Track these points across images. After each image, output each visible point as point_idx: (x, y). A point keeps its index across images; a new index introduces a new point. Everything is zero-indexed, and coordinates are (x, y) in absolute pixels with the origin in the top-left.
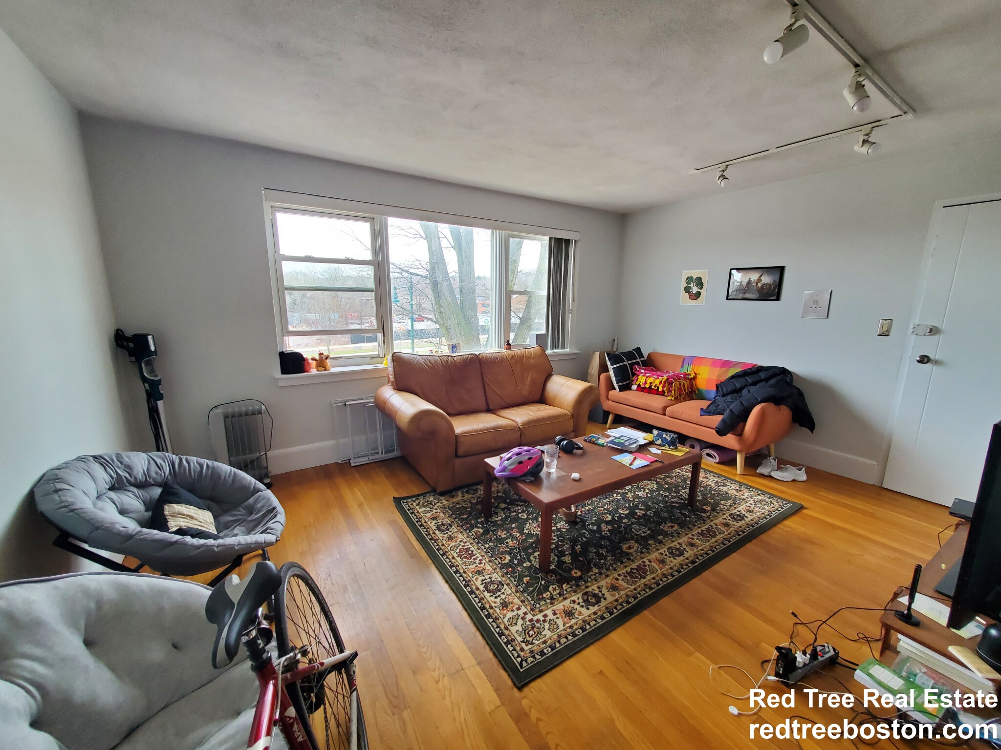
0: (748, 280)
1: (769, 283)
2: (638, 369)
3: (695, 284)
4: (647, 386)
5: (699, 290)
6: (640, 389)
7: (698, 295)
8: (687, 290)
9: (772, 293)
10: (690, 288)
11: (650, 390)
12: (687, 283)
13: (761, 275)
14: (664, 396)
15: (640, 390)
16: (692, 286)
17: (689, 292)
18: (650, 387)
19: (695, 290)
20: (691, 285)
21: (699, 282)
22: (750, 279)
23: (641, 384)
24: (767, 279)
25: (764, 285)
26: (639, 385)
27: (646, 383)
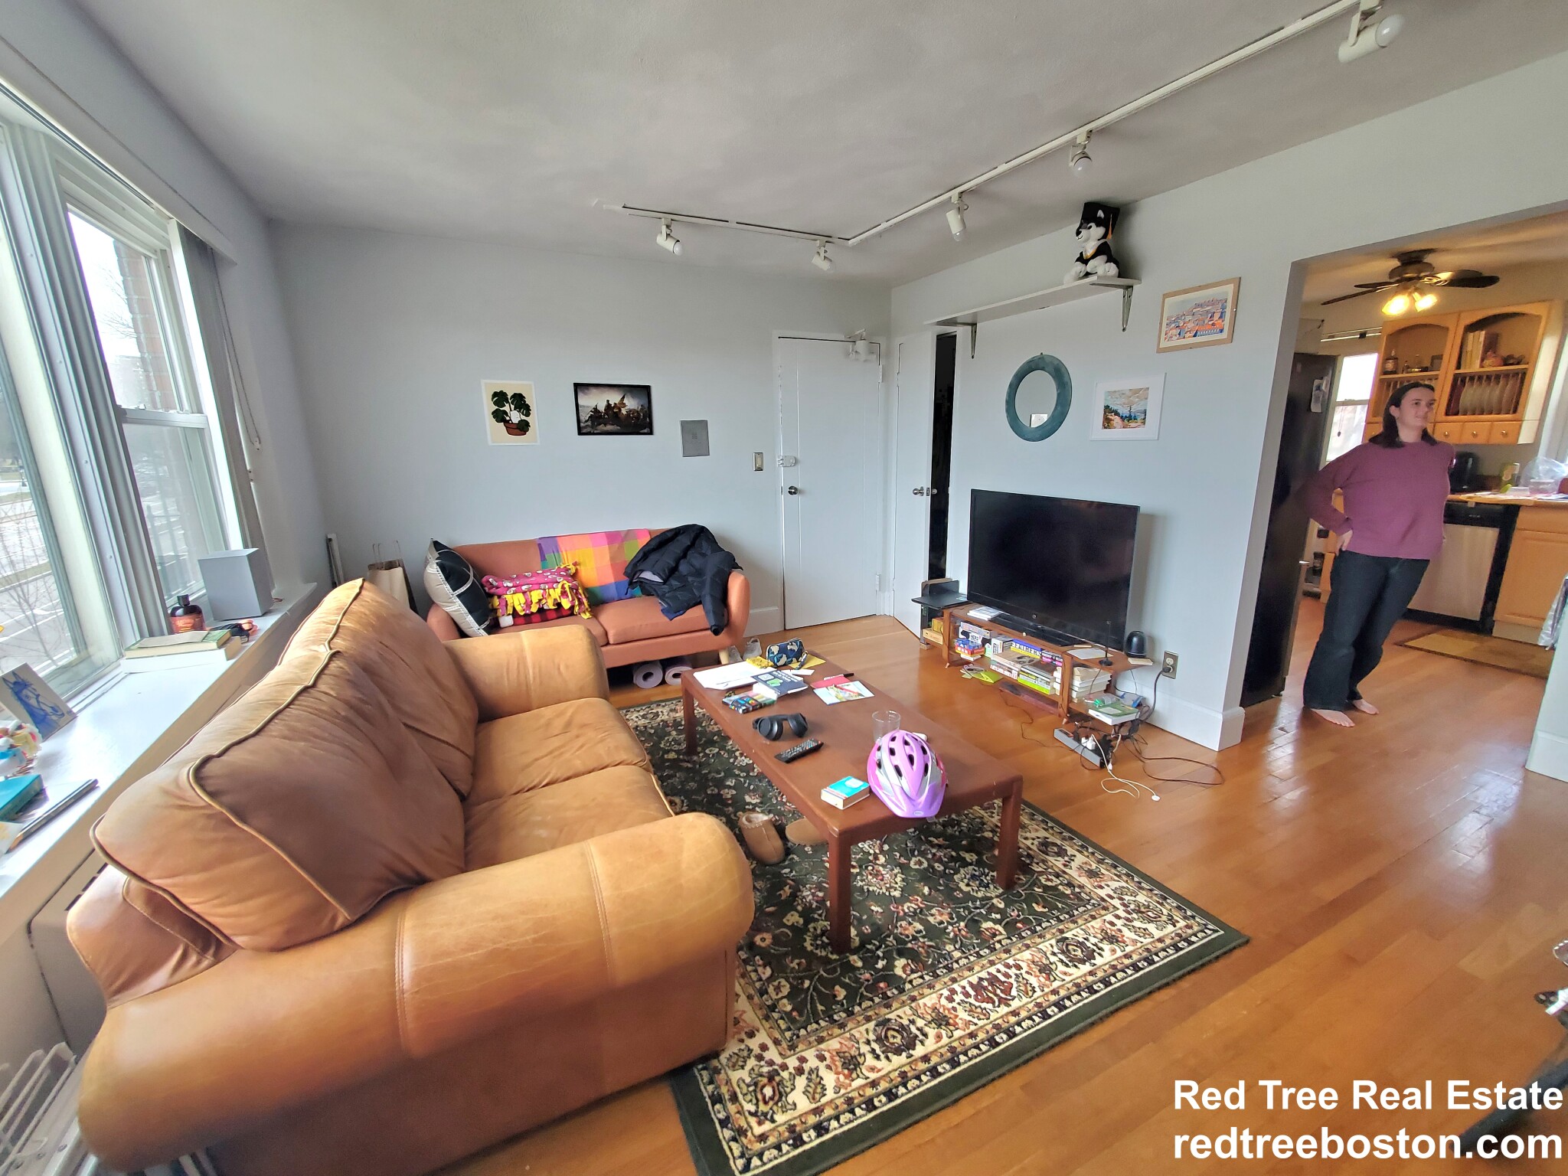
0: (606, 403)
1: (636, 408)
2: (495, 583)
3: (513, 407)
4: (534, 609)
5: (524, 418)
6: (524, 620)
7: (522, 428)
8: (500, 416)
9: (640, 424)
10: (505, 412)
11: (543, 616)
12: (495, 403)
13: (623, 398)
14: (574, 615)
15: (521, 620)
16: (508, 410)
17: (506, 422)
18: (541, 610)
19: (515, 417)
20: (506, 408)
21: (520, 402)
22: (608, 401)
23: (518, 608)
24: (631, 404)
25: (630, 411)
26: (515, 614)
27: (528, 604)
